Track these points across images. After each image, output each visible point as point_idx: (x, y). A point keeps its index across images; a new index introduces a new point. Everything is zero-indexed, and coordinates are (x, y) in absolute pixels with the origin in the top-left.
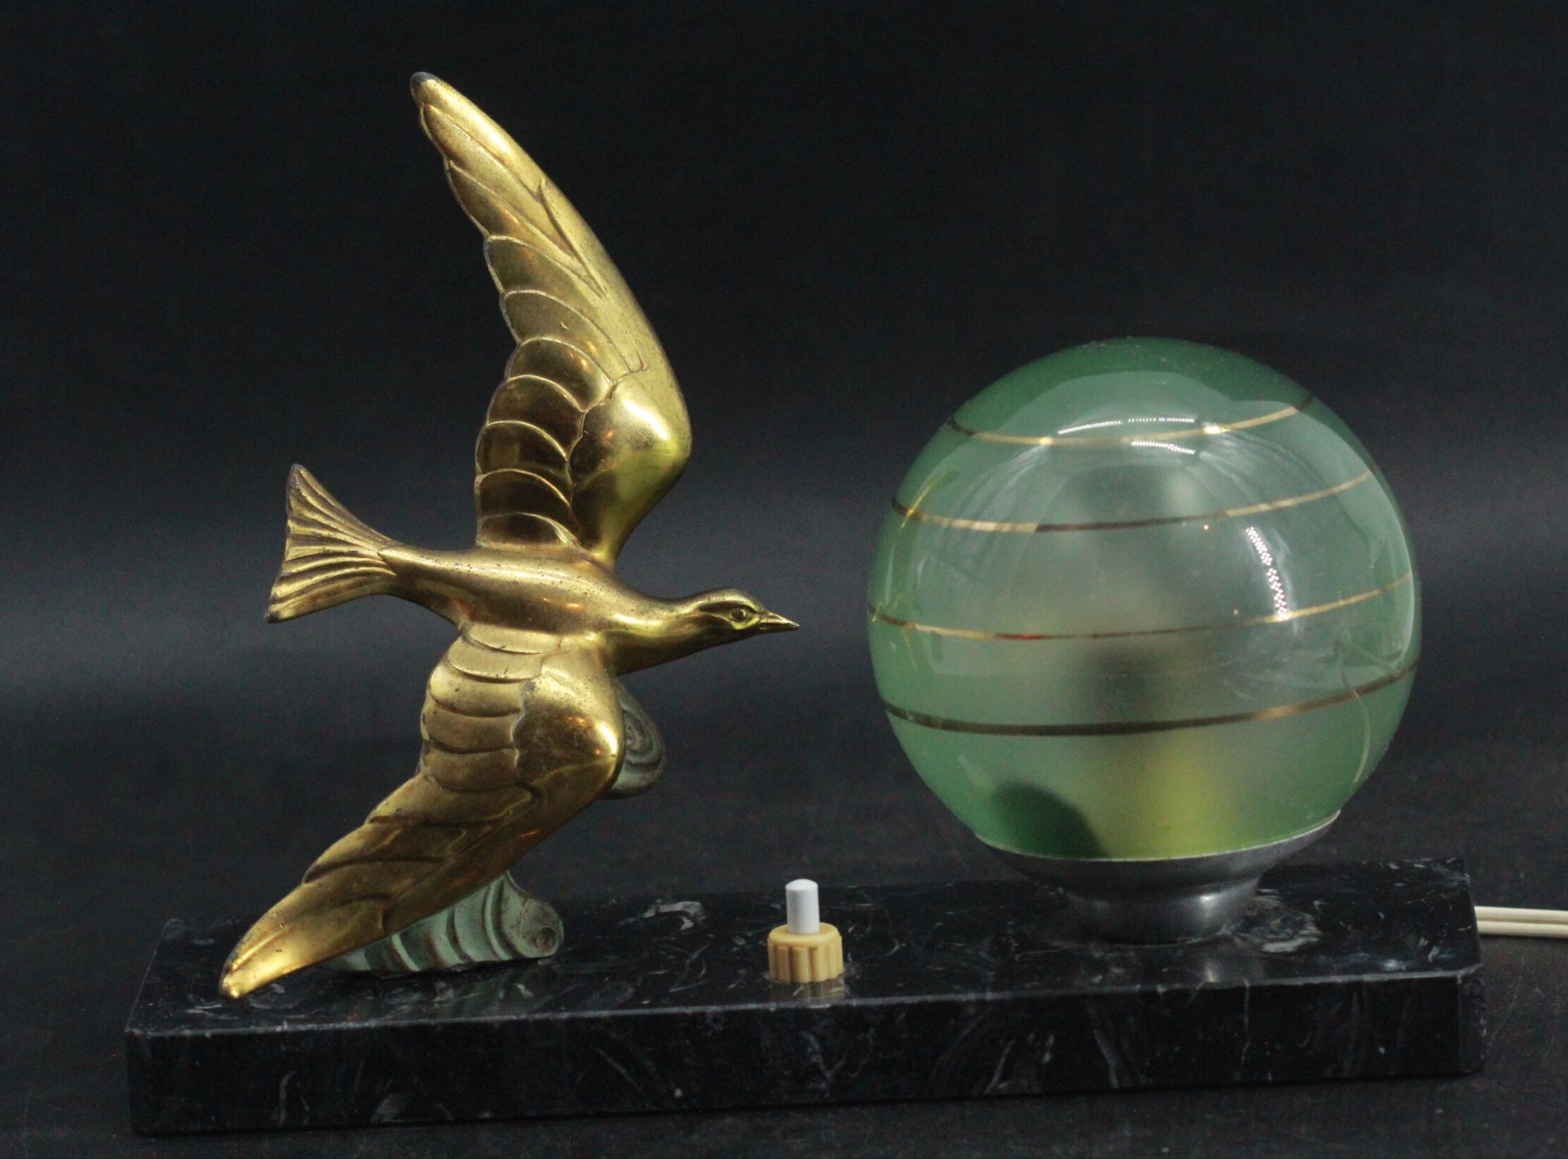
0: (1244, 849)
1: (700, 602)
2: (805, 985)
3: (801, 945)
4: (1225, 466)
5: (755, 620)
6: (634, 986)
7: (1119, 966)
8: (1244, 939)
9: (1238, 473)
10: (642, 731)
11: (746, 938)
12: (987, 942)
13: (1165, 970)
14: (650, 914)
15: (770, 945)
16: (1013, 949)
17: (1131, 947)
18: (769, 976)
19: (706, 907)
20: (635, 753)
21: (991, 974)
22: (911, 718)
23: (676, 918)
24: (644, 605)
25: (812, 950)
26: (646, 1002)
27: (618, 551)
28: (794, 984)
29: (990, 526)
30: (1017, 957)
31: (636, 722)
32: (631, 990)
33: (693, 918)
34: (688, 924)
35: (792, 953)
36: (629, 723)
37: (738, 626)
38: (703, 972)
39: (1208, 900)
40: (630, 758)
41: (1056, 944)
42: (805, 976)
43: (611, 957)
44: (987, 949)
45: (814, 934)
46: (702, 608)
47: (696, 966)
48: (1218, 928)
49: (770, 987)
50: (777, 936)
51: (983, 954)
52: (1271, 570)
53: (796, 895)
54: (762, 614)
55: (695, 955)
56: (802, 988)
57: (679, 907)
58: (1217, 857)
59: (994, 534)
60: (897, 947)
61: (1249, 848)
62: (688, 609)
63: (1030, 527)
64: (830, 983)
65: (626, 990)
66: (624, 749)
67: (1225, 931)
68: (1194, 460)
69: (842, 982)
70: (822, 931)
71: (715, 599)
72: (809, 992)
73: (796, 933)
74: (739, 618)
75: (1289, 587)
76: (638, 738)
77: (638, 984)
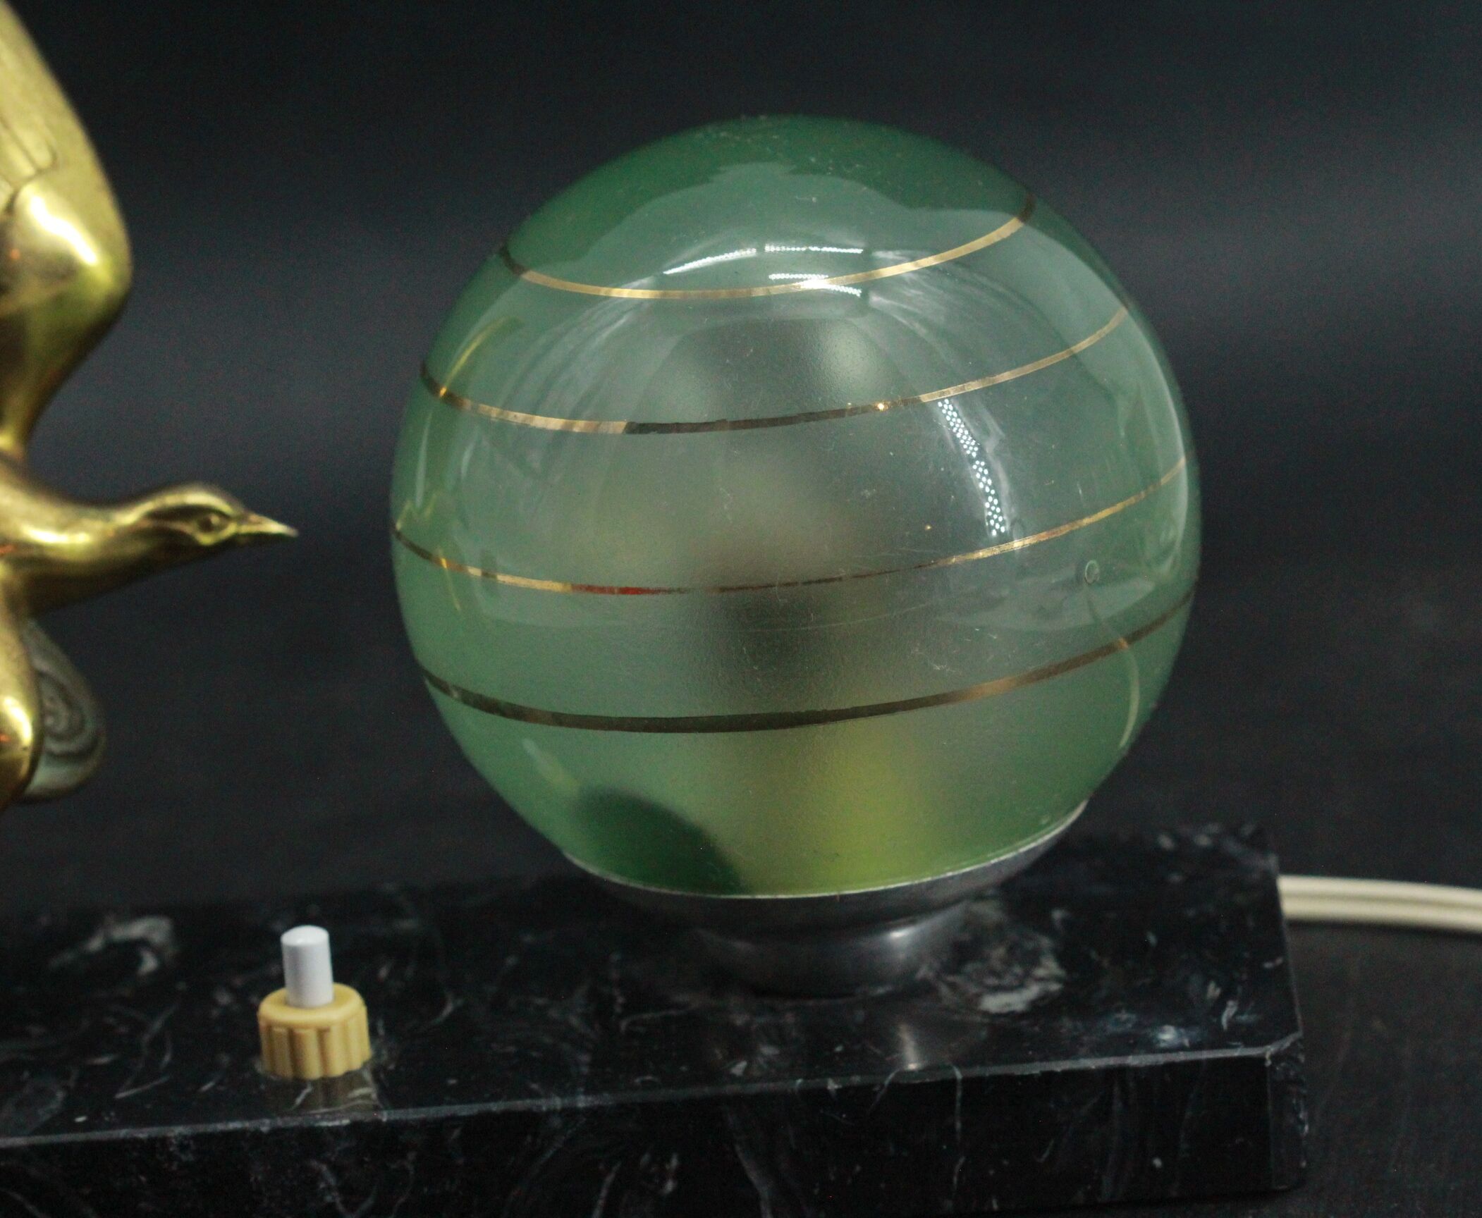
0: (950, 874)
1: (148, 506)
2: (314, 1083)
3: (306, 1027)
4: (906, 313)
5: (231, 529)
6: (66, 1088)
7: (772, 1042)
8: (953, 986)
9: (924, 322)
10: (69, 703)
11: (232, 990)
12: (580, 995)
13: (839, 1049)
14: (96, 944)
15: (262, 1024)
16: (618, 1010)
17: (789, 1004)
18: (262, 1067)
19: (179, 932)
20: (59, 738)
21: (585, 1058)
22: (456, 695)
23: (133, 948)
24: (67, 512)
25: (322, 1033)
26: (80, 1119)
27: (28, 433)
28: (299, 1083)
29: (555, 424)
30: (624, 1025)
31: (61, 689)
32: (60, 1095)
33: (158, 952)
34: (149, 963)
35: (293, 1037)
36: (48, 691)
37: (206, 539)
38: (167, 1058)
39: (900, 936)
40: (53, 746)
41: (681, 998)
42: (314, 1070)
43: (35, 1030)
44: (579, 1010)
45: (327, 1006)
46: (153, 515)
47: (158, 1044)
48: (915, 970)
49: (263, 1087)
50: (272, 1009)
51: (574, 1021)
52: (977, 462)
53: (296, 952)
54: (241, 520)
55: (157, 1025)
56: (308, 1090)
57: (138, 929)
58: (910, 887)
59: (563, 435)
60: (449, 1009)
61: (956, 873)
62: (130, 517)
63: (619, 426)
64: (351, 1079)
65: (52, 1096)
66: (41, 733)
67: (924, 972)
68: (861, 306)
69: (367, 1076)
70: (338, 1001)
71: (171, 500)
72: (321, 1098)
73: (299, 1006)
74: (207, 527)
75: (1005, 485)
76: (63, 712)
77: (72, 1083)
